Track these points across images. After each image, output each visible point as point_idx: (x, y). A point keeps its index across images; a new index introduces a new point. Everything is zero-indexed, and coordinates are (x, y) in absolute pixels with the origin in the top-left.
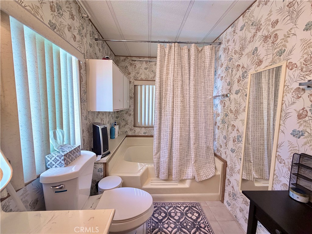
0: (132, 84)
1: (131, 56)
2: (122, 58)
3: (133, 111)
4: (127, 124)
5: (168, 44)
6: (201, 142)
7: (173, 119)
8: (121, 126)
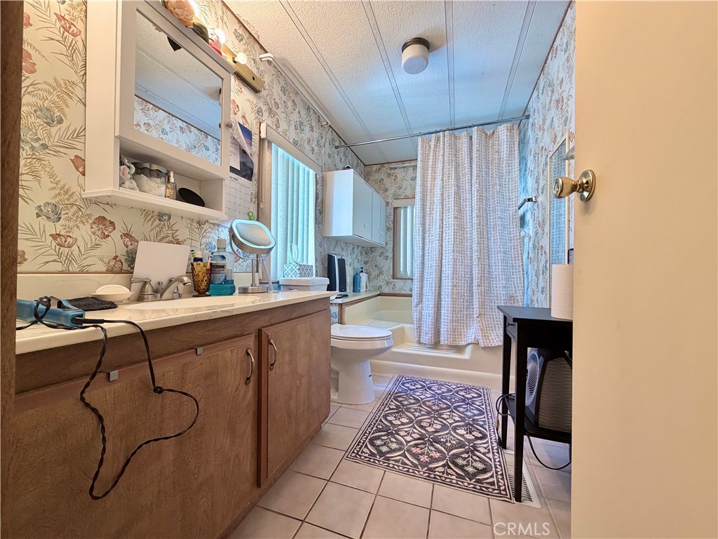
0: (389, 207)
1: (388, 163)
2: (375, 168)
3: (391, 250)
4: (381, 273)
5: (434, 135)
6: (495, 285)
7: (442, 246)
8: (372, 278)
